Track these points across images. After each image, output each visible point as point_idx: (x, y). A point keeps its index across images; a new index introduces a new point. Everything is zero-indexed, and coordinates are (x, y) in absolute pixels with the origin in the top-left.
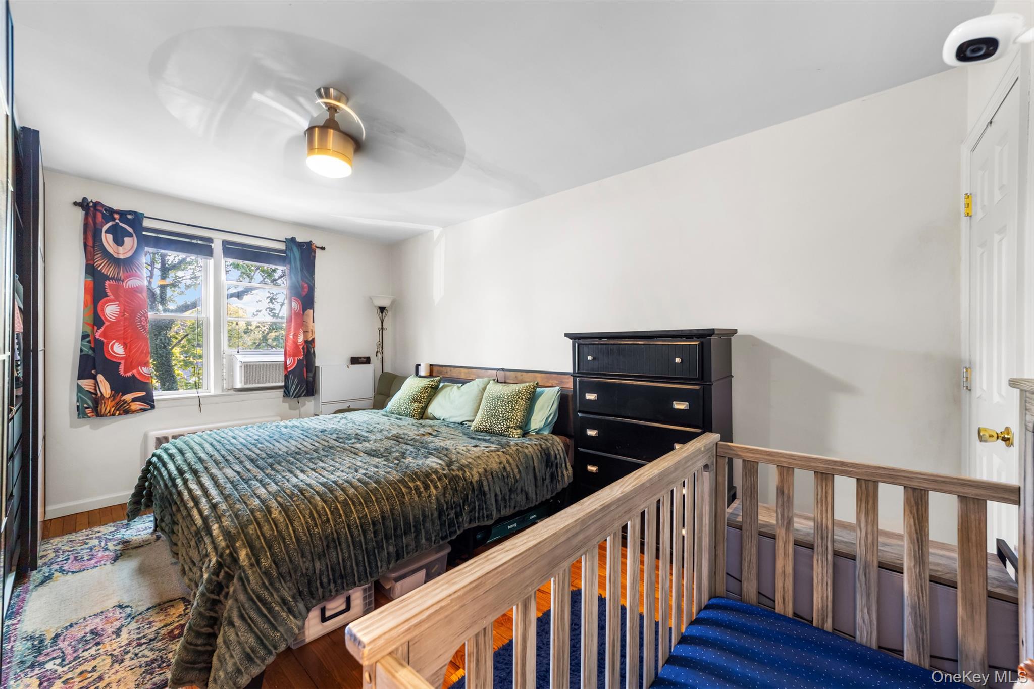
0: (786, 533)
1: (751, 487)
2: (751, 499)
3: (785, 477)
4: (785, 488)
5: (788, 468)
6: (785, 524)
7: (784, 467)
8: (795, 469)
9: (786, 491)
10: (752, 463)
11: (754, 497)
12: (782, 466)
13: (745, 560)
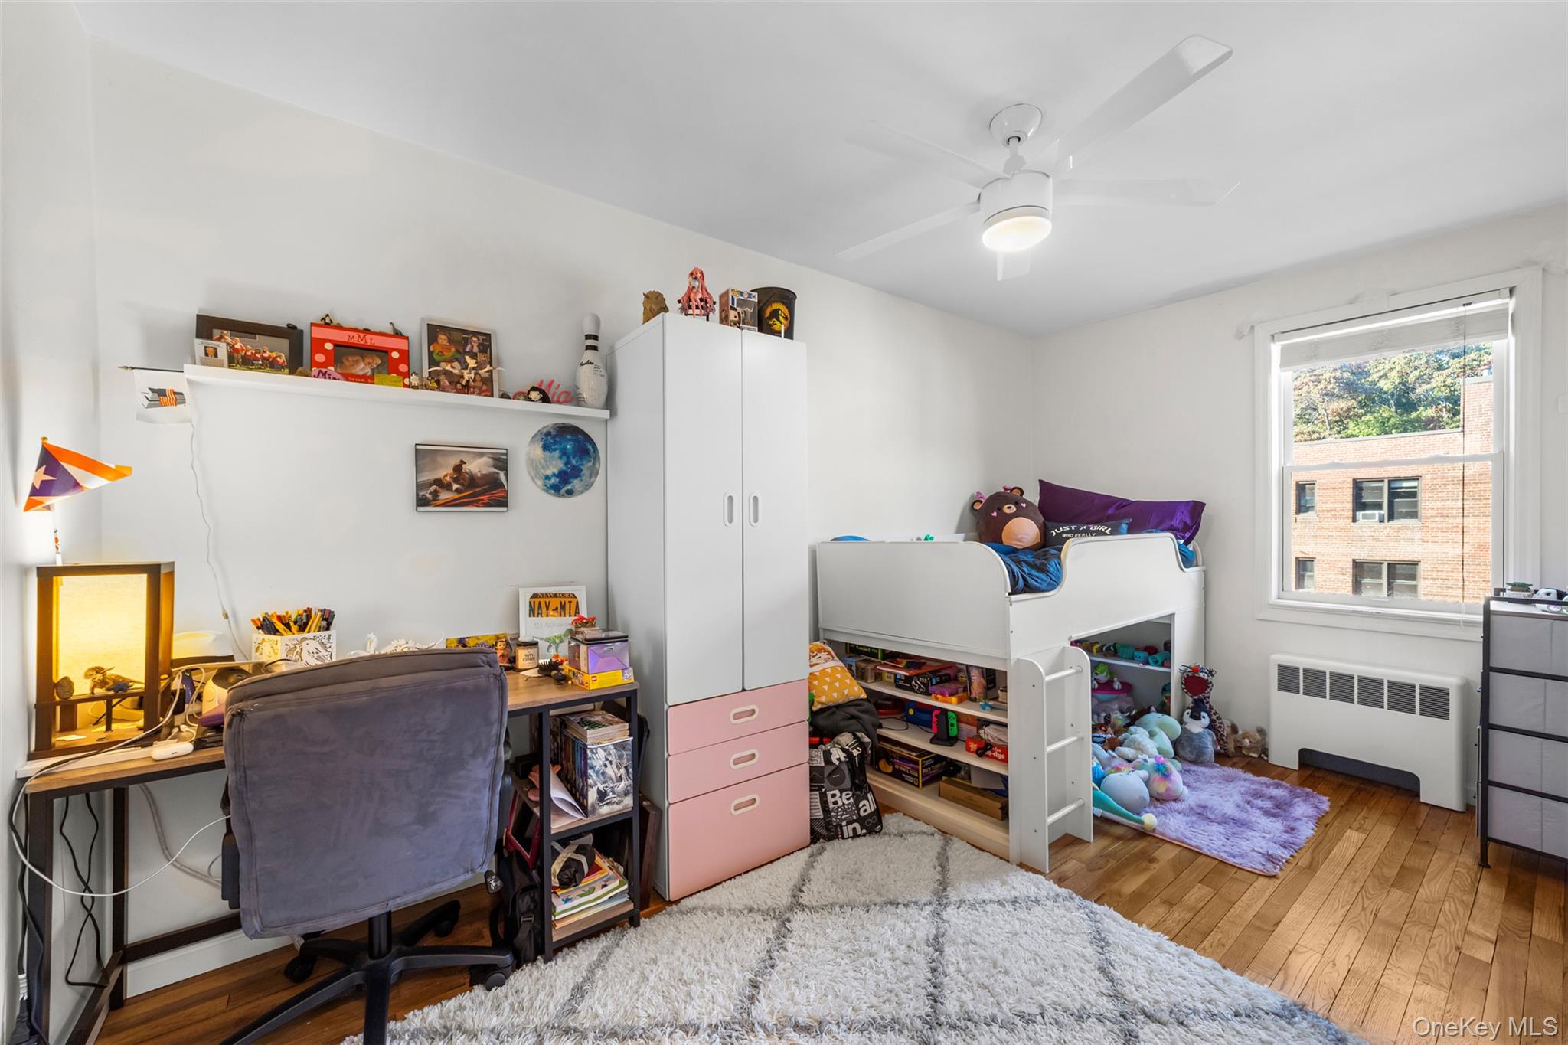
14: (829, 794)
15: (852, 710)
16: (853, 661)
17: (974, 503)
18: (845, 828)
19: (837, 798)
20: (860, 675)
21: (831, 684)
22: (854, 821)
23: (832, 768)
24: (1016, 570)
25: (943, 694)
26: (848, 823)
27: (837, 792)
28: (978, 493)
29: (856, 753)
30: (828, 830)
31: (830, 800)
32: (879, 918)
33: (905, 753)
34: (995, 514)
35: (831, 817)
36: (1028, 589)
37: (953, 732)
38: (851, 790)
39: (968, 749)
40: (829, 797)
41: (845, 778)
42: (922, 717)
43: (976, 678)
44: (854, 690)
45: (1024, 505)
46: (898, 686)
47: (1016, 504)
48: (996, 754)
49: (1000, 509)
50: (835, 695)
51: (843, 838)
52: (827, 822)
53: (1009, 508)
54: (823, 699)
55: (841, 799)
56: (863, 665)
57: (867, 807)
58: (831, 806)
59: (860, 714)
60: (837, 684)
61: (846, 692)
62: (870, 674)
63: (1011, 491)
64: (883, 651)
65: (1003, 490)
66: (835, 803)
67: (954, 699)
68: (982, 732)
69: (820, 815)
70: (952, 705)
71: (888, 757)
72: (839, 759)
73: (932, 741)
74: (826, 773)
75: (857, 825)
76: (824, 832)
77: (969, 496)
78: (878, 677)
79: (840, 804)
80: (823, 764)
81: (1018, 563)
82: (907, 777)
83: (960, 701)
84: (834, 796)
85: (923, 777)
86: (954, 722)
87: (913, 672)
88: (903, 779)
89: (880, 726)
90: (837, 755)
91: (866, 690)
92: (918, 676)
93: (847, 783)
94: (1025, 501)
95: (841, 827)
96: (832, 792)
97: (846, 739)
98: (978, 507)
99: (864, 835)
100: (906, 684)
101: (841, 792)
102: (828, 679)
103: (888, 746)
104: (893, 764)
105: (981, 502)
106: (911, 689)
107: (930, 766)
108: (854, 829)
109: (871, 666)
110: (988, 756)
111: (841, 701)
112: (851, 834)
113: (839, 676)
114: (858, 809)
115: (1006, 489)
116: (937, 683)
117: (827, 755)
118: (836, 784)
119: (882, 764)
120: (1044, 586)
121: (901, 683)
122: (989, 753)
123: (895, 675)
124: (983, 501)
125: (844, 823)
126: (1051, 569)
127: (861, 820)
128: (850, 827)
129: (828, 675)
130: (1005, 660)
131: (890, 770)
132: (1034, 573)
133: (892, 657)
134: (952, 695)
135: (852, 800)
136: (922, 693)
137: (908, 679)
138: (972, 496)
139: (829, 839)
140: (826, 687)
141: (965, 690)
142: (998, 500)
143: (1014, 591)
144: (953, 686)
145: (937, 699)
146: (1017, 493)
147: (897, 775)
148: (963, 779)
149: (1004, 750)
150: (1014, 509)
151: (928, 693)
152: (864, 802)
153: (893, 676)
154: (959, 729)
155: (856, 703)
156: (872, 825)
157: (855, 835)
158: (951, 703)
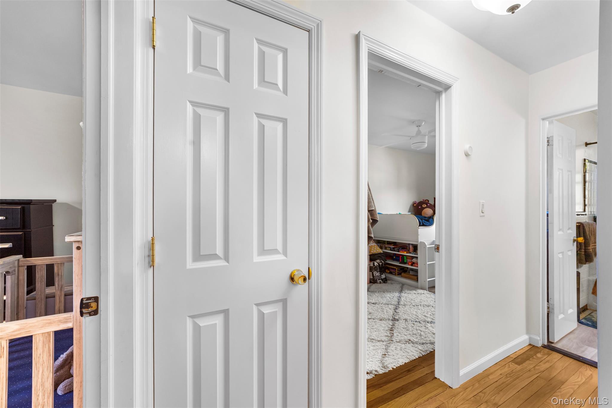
0: (60, 293)
1: (41, 277)
2: (41, 282)
3: (59, 267)
4: (59, 273)
5: (61, 263)
6: (60, 288)
7: (59, 263)
8: (65, 263)
9: (60, 274)
10: (41, 265)
11: (43, 281)
12: (58, 263)
13: (37, 313)
14: (374, 272)
15: (379, 255)
16: (379, 244)
17: (414, 204)
18: (378, 281)
19: (376, 274)
20: (381, 248)
21: (374, 249)
22: (380, 279)
23: (375, 267)
24: (421, 221)
25: (402, 251)
26: (379, 280)
27: (376, 272)
28: (415, 201)
29: (380, 264)
30: (374, 281)
31: (374, 274)
32: (387, 293)
33: (393, 267)
34: (420, 207)
35: (374, 278)
36: (423, 225)
37: (405, 261)
38: (379, 272)
39: (409, 265)
40: (374, 273)
41: (378, 269)
42: (397, 258)
43: (411, 247)
44: (380, 251)
45: (429, 205)
46: (391, 250)
47: (427, 204)
48: (416, 265)
49: (421, 206)
50: (375, 251)
51: (377, 283)
52: (373, 279)
53: (424, 205)
54: (372, 252)
55: (377, 274)
56: (382, 245)
57: (383, 276)
58: (375, 275)
59: (381, 256)
60: (375, 249)
61: (378, 251)
62: (384, 248)
63: (425, 200)
64: (387, 241)
65: (422, 200)
66: (376, 275)
67: (405, 252)
68: (412, 260)
69: (372, 277)
70: (405, 254)
71: (388, 269)
72: (376, 265)
73: (400, 263)
74: (373, 268)
75: (381, 280)
76: (373, 281)
77: (412, 202)
78: (386, 248)
79: (377, 275)
80: (372, 266)
81: (422, 219)
82: (393, 273)
83: (407, 253)
84: (375, 273)
85: (397, 273)
86: (406, 259)
87: (395, 247)
88: (392, 274)
89: (386, 261)
90: (376, 264)
91: (383, 251)
92: (396, 247)
93: (378, 270)
94: (429, 204)
95: (377, 280)
96: (375, 272)
97: (378, 261)
98: (415, 205)
99: (383, 283)
100: (393, 249)
101: (377, 272)
102: (373, 247)
103: (388, 266)
104: (390, 270)
105: (416, 204)
106: (394, 251)
107: (399, 270)
108: (380, 281)
109: (384, 246)
110: (414, 266)
111: (376, 253)
112: (379, 282)
113: (376, 247)
114: (381, 277)
115: (423, 200)
116: (401, 249)
117: (374, 264)
118: (376, 270)
119: (387, 271)
120: (428, 225)
121: (392, 249)
122: (414, 265)
123: (390, 247)
124: (417, 203)
125: (378, 280)
126: (430, 221)
127: (382, 279)
128: (379, 281)
129: (373, 246)
130: (418, 242)
131: (389, 272)
132: (426, 222)
133: (389, 243)
134: (405, 251)
135: (379, 274)
136: (397, 252)
137: (394, 248)
138: (413, 202)
139: (374, 283)
140: (373, 249)
141: (408, 251)
142: (421, 203)
143: (420, 226)
144: (405, 250)
145: (401, 252)
146: (427, 201)
147: (391, 273)
148: (408, 273)
149: (417, 264)
150: (426, 206)
151: (399, 251)
152: (383, 275)
153: (390, 248)
154: (407, 260)
155: (380, 253)
156: (385, 281)
157: (380, 283)
158: (404, 253)
